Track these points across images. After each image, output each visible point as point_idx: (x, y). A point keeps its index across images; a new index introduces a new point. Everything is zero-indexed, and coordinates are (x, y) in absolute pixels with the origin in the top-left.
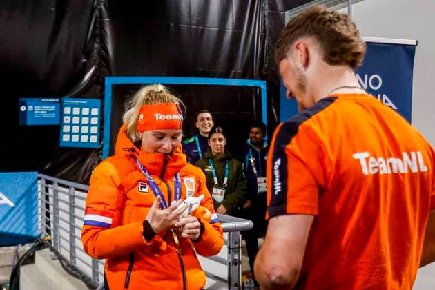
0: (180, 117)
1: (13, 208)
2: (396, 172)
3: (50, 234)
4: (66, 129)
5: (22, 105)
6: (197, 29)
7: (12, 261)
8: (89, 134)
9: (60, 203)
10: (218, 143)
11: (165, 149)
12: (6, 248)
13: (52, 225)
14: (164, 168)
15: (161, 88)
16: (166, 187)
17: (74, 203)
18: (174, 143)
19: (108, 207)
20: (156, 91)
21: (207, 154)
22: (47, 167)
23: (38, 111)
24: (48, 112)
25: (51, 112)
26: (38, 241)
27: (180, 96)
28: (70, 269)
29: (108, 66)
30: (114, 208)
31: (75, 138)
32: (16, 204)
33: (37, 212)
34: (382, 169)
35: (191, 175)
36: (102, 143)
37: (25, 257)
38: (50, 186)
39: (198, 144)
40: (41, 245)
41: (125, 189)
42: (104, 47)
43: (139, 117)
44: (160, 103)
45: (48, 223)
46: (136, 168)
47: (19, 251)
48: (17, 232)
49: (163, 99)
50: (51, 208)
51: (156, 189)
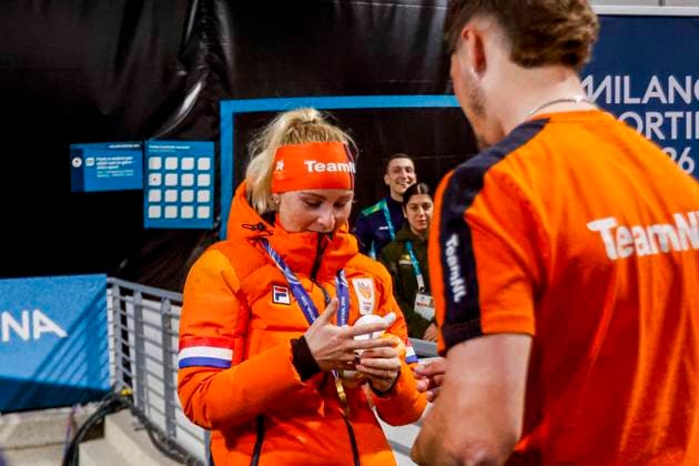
0: (350, 167)
1: (64, 340)
2: (666, 250)
3: (131, 385)
4: (154, 195)
5: (74, 157)
6: (382, 10)
7: (65, 435)
8: (195, 204)
9: (146, 328)
10: (422, 211)
11: (321, 224)
12: (54, 411)
13: (133, 367)
14: (318, 260)
15: (313, 114)
16: (322, 294)
17: (170, 327)
18: (339, 215)
19: (222, 331)
20: (306, 119)
21: (402, 232)
22: (122, 265)
23: (104, 166)
24: (121, 167)
25: (128, 167)
26: (109, 398)
27: (350, 130)
28: (167, 447)
29: (225, 80)
30: (233, 332)
31: (171, 212)
32: (70, 332)
33: (107, 345)
34: (641, 246)
35: (366, 274)
36: (219, 218)
37: (88, 427)
38: (127, 298)
39: (387, 215)
40: (115, 405)
41: (248, 298)
42: (216, 48)
43: (274, 166)
44: (314, 140)
45: (127, 365)
46: (267, 261)
47: (76, 415)
48: (74, 382)
49: (320, 134)
50: (132, 338)
51: (303, 298)
